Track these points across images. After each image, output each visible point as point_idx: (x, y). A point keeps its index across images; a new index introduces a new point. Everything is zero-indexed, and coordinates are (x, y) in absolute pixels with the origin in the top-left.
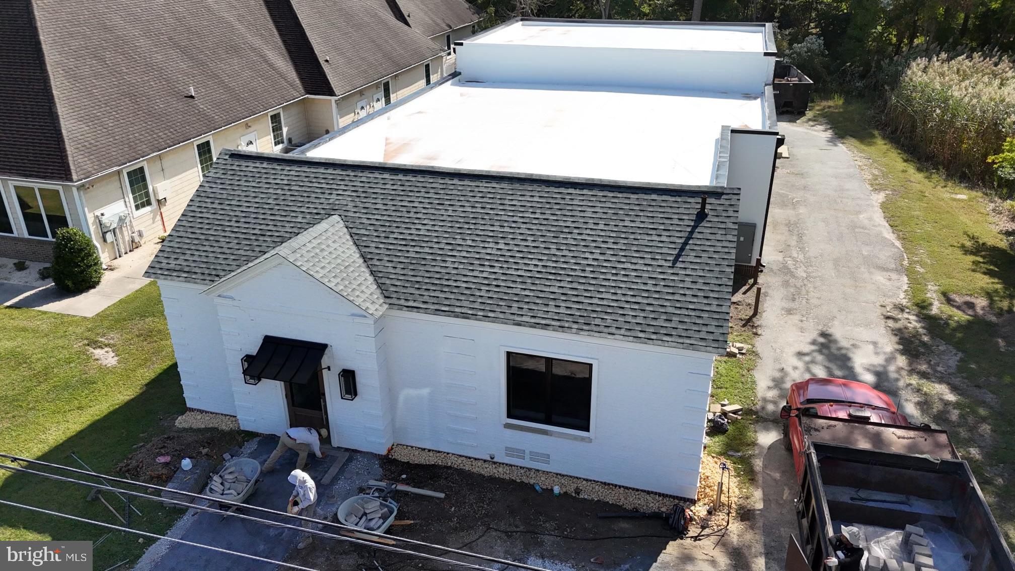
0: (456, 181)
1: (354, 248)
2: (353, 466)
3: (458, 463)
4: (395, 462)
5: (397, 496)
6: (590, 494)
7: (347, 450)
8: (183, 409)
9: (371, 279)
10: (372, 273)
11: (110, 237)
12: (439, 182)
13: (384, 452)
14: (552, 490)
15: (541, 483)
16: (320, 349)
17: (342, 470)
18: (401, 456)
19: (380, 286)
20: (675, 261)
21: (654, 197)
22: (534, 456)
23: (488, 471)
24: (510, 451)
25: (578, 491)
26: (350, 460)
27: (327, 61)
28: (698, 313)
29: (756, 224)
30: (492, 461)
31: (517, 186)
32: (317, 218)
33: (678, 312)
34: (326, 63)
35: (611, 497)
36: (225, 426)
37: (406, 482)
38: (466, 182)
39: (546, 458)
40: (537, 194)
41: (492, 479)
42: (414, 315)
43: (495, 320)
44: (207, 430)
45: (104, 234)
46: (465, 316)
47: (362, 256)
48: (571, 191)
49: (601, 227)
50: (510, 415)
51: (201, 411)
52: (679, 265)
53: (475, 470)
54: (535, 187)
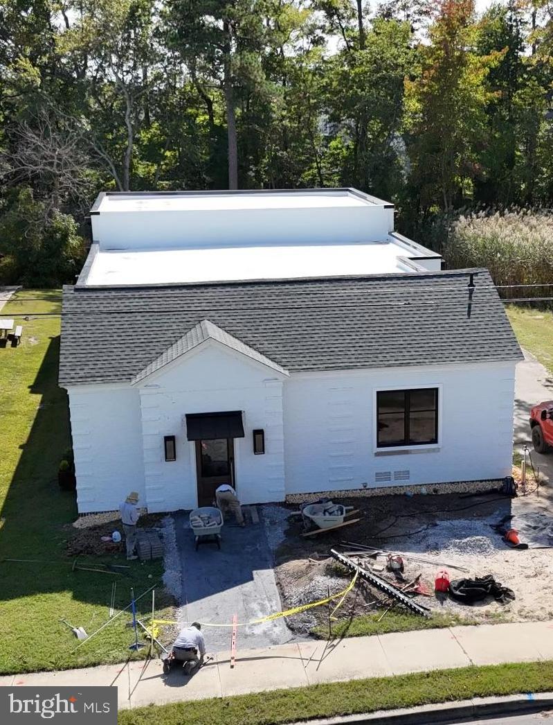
1: (235, 340)
2: (265, 512)
3: (341, 495)
6: (444, 490)
7: (251, 505)
8: (76, 515)
10: (262, 353)
14: (419, 493)
17: (261, 515)
19: (273, 359)
20: (469, 314)
22: (398, 475)
24: (379, 476)
25: (435, 491)
26: (260, 510)
28: (498, 341)
30: (365, 489)
33: (485, 342)
39: (406, 474)
47: (246, 343)
50: (379, 445)
51: (94, 513)
52: (471, 316)
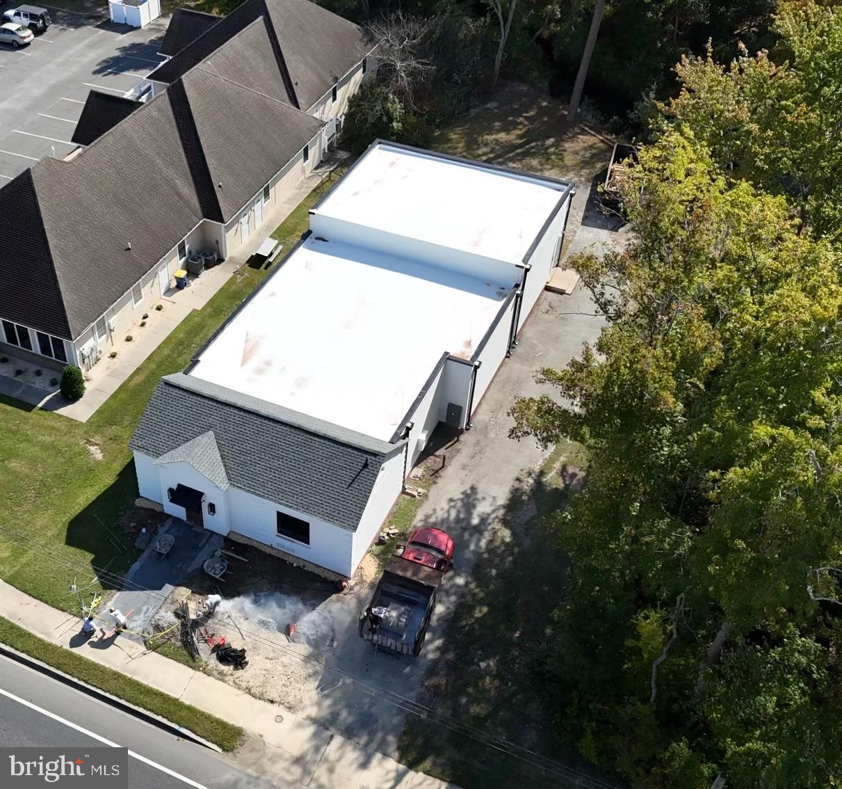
0: (266, 422)
1: (218, 451)
2: (212, 540)
3: (256, 545)
4: (230, 540)
5: (229, 558)
6: (308, 568)
7: (210, 531)
8: (138, 496)
9: (224, 469)
10: (225, 466)
11: (86, 361)
12: (259, 421)
13: (226, 535)
14: (292, 564)
15: (290, 560)
16: (200, 494)
17: (207, 541)
18: (234, 538)
19: (227, 473)
20: (349, 486)
21: (349, 450)
22: (288, 549)
23: (268, 551)
24: (278, 544)
25: (304, 566)
26: (211, 536)
27: (220, 186)
29: (461, 407)
30: (271, 547)
31: (293, 430)
32: (203, 430)
34: (219, 189)
35: (317, 571)
36: (158, 509)
37: (234, 552)
38: (271, 423)
39: (294, 551)
40: (301, 437)
41: (270, 555)
42: (239, 490)
43: (271, 500)
44: (149, 509)
45: (84, 360)
46: (260, 496)
47: (221, 456)
48: (315, 439)
49: (324, 461)
50: (278, 532)
51: (147, 499)
53: (263, 550)
54: (301, 433)
